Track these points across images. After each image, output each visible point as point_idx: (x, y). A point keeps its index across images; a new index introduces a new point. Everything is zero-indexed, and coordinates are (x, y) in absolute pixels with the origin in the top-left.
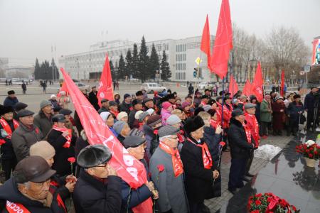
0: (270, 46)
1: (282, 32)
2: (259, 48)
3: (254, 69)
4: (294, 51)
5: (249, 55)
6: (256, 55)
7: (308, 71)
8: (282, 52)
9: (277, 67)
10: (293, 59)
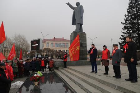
0: (14, 42)
1: (19, 36)
2: (9, 42)
3: (6, 52)
4: (24, 45)
5: (4, 45)
6: (7, 45)
7: (30, 53)
8: (19, 45)
9: (17, 51)
10: (24, 48)
